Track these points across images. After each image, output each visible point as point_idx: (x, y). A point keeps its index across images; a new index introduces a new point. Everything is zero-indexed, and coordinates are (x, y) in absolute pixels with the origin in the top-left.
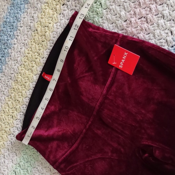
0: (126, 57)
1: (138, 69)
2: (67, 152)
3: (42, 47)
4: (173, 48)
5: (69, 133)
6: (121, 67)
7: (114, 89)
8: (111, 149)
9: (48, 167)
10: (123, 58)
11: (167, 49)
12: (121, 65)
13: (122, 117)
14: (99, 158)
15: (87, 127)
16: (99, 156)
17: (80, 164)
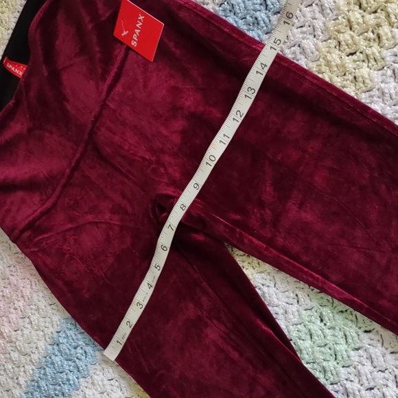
0: (141, 24)
1: (162, 50)
2: (36, 211)
3: (6, 7)
4: (221, 8)
5: (41, 176)
6: (134, 44)
7: (119, 88)
8: (111, 206)
9: (7, 242)
10: (137, 25)
11: (212, 11)
12: (135, 40)
13: (130, 143)
14: (90, 223)
15: (73, 164)
16: (90, 218)
17: (58, 234)
